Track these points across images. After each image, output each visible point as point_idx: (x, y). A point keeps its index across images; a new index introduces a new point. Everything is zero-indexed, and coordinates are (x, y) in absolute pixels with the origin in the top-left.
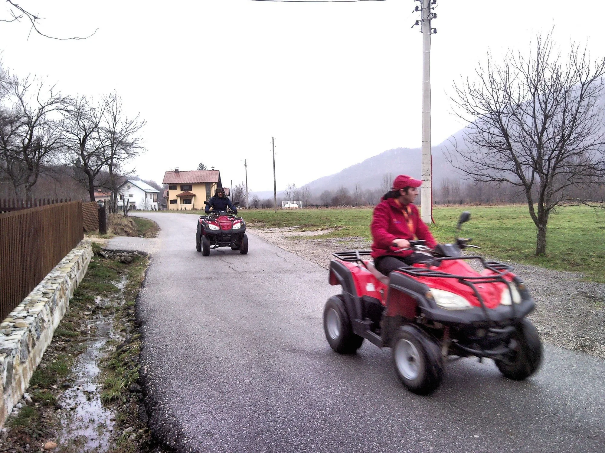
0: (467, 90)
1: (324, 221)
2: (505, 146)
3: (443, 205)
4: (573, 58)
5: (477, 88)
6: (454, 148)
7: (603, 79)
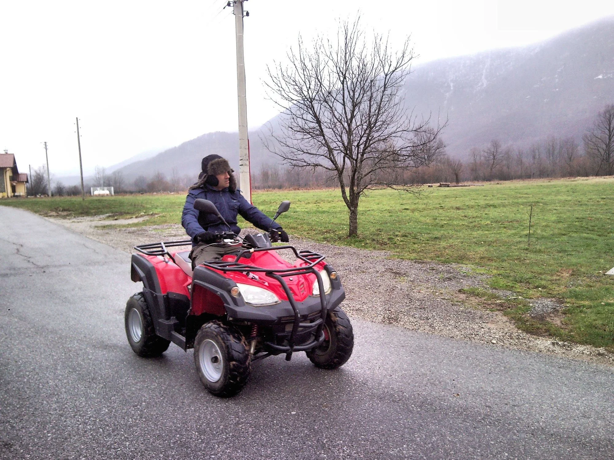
0: (280, 75)
1: (139, 208)
2: (318, 132)
3: (263, 190)
4: (377, 49)
5: (289, 74)
6: (270, 134)
7: (403, 71)
